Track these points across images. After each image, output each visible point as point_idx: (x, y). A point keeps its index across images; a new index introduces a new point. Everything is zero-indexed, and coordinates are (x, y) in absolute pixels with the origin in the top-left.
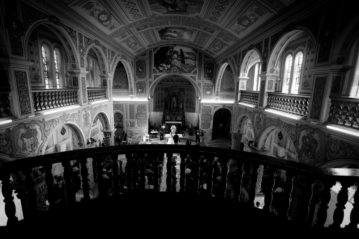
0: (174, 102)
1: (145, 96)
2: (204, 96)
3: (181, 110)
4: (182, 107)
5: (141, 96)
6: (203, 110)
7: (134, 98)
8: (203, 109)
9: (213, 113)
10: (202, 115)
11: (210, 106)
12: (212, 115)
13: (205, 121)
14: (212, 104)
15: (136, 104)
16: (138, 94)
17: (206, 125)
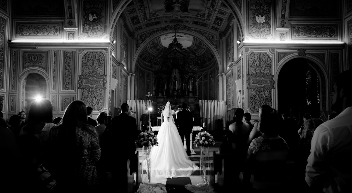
0: (175, 78)
1: (105, 31)
2: (250, 28)
3: (191, 95)
4: (193, 88)
5: (93, 31)
6: (250, 62)
7: (76, 35)
8: (250, 60)
9: (275, 70)
10: (247, 75)
11: (267, 51)
12: (273, 76)
13: (257, 91)
14: (272, 48)
15: (80, 50)
16: (87, 27)
17: (260, 101)
